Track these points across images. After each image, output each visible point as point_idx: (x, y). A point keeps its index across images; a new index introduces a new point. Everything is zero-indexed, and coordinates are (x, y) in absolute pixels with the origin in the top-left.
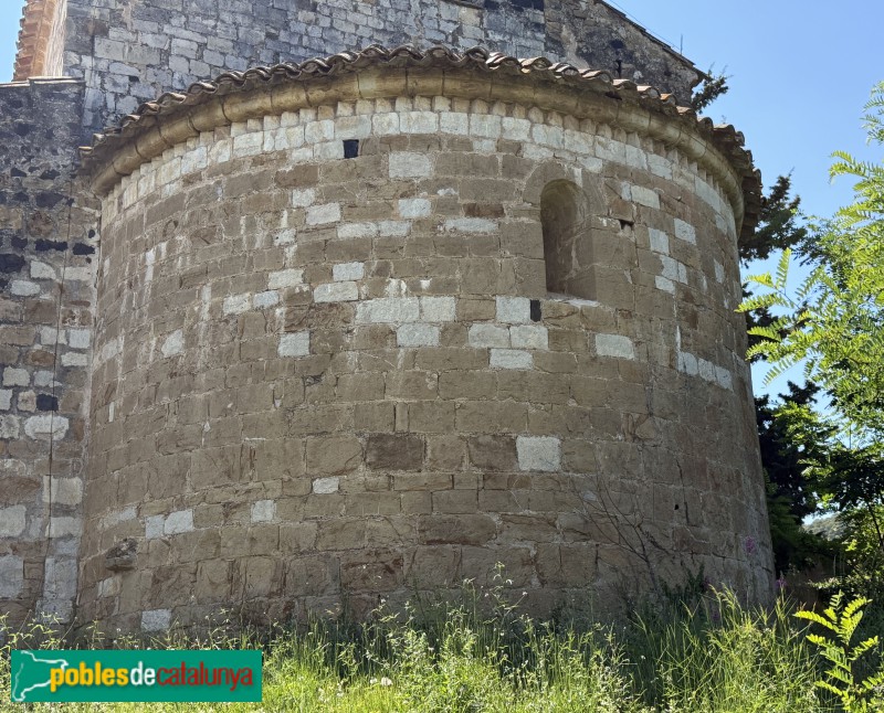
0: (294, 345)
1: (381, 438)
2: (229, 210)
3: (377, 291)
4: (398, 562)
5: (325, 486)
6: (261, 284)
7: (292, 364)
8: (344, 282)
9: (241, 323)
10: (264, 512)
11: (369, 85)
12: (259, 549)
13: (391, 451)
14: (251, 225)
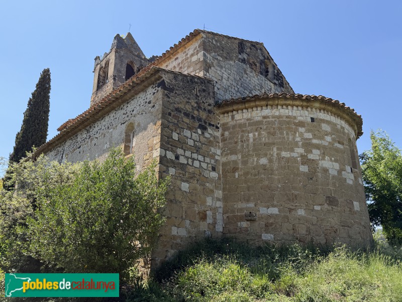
0: (304, 169)
1: (329, 197)
2: (280, 129)
3: (323, 159)
4: (336, 230)
5: (317, 208)
6: (292, 150)
7: (304, 173)
8: (315, 155)
9: (288, 160)
10: (301, 212)
11: (317, 105)
12: (301, 222)
13: (331, 201)
14: (287, 134)
